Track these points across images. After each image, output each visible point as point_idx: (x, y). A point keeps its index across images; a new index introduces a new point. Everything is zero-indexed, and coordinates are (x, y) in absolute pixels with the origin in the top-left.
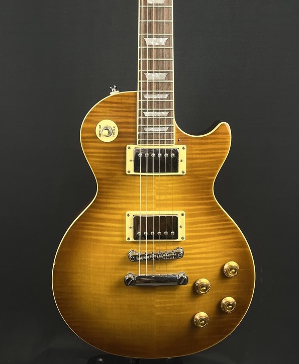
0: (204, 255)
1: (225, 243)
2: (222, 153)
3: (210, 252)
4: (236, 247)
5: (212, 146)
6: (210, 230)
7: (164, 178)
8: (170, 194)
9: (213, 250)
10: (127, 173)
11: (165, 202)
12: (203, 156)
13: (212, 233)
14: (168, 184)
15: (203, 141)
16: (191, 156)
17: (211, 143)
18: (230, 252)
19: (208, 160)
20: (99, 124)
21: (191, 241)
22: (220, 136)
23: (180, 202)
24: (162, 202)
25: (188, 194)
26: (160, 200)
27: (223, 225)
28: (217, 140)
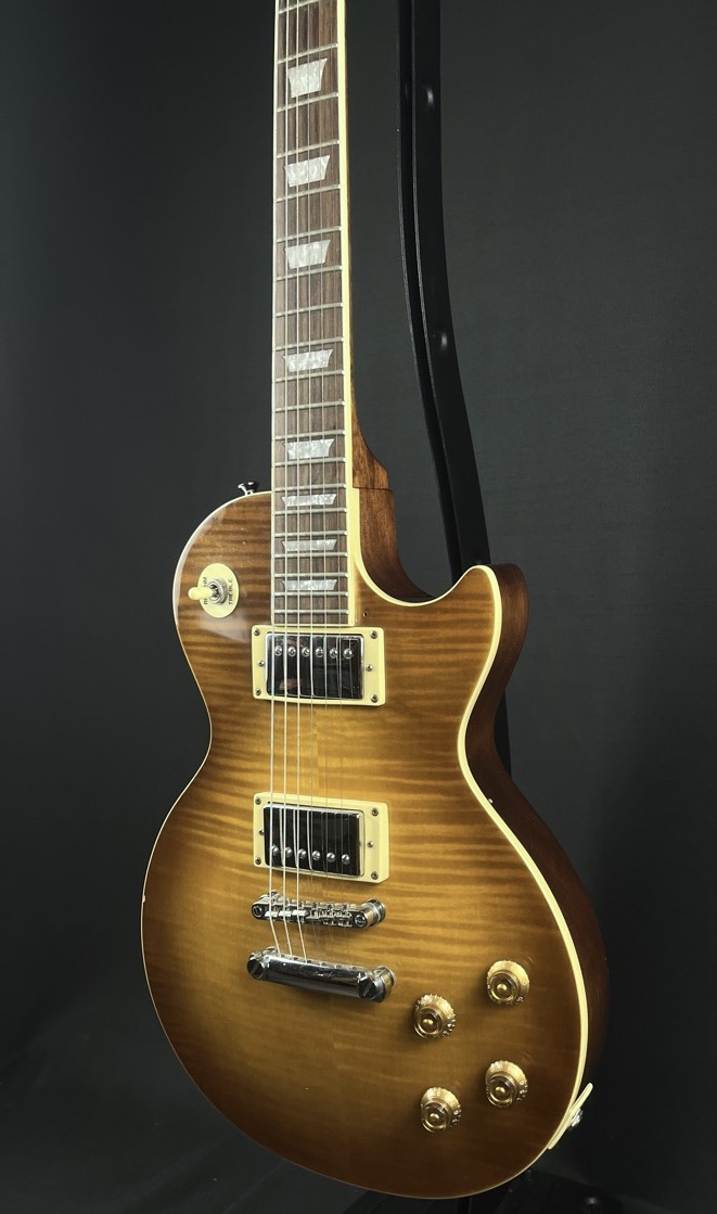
0: (439, 931)
1: (495, 906)
2: (474, 651)
3: (454, 926)
4: (523, 922)
5: (450, 633)
6: (456, 864)
7: (335, 713)
8: (350, 755)
9: (465, 921)
10: (255, 696)
11: (339, 775)
12: (428, 658)
13: (459, 872)
14: (344, 729)
15: (425, 618)
16: (396, 657)
17: (447, 624)
18: (511, 935)
19: (441, 670)
20: (204, 574)
21: (407, 886)
22: (467, 604)
23: (374, 778)
24: (333, 775)
25: (395, 758)
26: (328, 770)
27: (491, 853)
28: (461, 616)
